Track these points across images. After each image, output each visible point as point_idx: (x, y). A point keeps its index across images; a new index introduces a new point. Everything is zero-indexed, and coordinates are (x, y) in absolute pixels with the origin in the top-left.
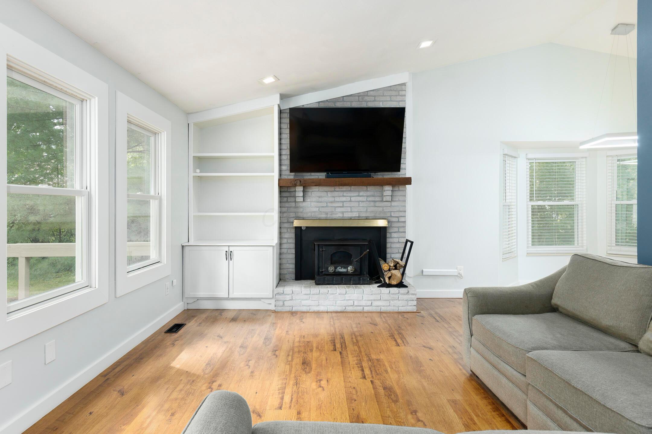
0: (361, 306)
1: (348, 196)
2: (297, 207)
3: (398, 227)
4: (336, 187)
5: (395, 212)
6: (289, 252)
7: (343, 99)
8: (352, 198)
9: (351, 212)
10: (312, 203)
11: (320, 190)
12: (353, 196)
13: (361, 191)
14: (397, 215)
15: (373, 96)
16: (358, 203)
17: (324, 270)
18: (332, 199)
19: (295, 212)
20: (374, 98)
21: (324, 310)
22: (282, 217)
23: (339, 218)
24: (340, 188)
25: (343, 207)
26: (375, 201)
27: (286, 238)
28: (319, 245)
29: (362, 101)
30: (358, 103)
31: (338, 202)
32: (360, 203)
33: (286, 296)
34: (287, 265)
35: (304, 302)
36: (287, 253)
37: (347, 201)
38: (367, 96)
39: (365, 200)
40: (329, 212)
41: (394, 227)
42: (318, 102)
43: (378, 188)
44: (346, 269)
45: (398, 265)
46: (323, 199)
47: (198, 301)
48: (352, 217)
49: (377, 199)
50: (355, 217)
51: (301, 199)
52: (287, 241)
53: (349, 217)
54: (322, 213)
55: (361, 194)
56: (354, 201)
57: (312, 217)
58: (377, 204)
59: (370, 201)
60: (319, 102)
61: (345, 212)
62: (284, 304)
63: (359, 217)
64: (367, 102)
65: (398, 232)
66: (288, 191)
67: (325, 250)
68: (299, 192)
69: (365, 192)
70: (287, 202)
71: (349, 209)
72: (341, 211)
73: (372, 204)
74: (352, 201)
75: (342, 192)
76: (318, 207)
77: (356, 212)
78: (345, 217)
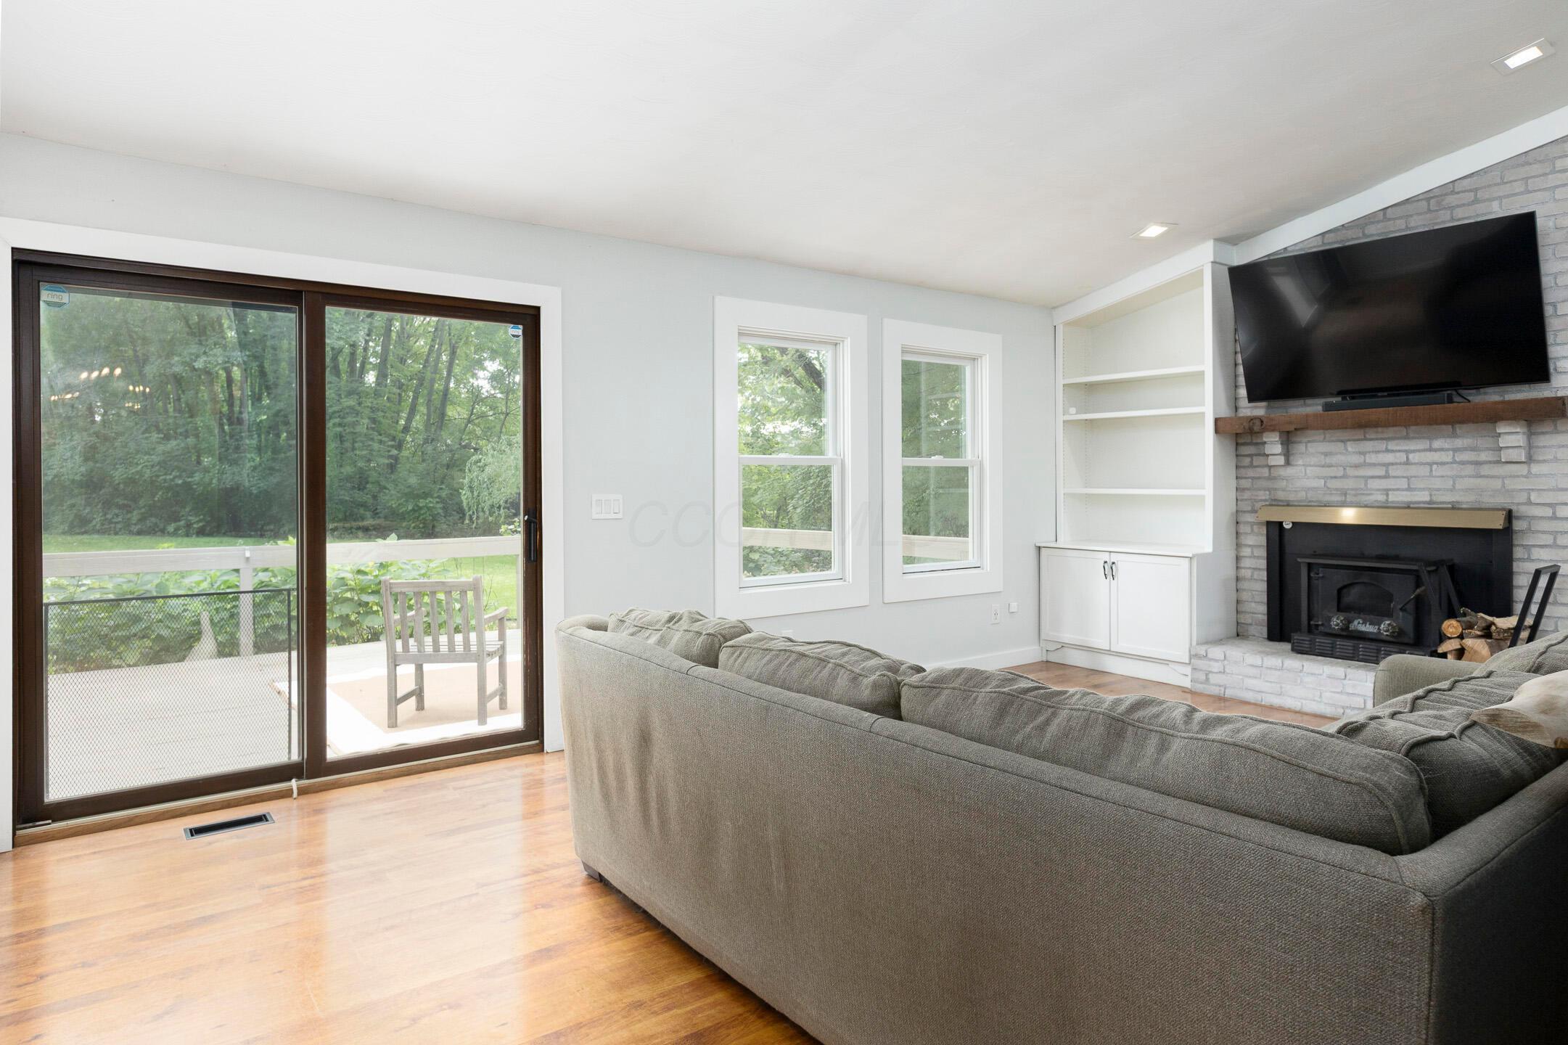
1: (1399, 451)
2: (1274, 478)
3: (1555, 533)
4: (1367, 430)
5: (1544, 490)
6: (1255, 577)
7: (1385, 214)
8: (1411, 456)
9: (1409, 489)
10: (1308, 467)
11: (1327, 438)
12: (1414, 451)
13: (1436, 438)
14: (1548, 498)
15: (1470, 191)
16: (1428, 468)
17: (1320, 623)
18: (1357, 459)
19: (1269, 490)
20: (1472, 194)
22: (1242, 500)
23: (1377, 504)
24: (1377, 432)
25: (1387, 476)
26: (1478, 463)
27: (1250, 546)
28: (1310, 565)
29: (1437, 211)
30: (1428, 216)
31: (1374, 465)
32: (1435, 467)
33: (1212, 663)
34: (1253, 605)
36: (1252, 579)
37: (1396, 464)
38: (1453, 192)
39: (1449, 459)
40: (1352, 489)
41: (1538, 532)
43: (1485, 429)
44: (1376, 626)
46: (1334, 460)
47: (1064, 648)
48: (1411, 502)
49: (1484, 456)
50: (1419, 503)
51: (1281, 460)
52: (1252, 552)
53: (1404, 503)
54: (1333, 492)
55: (1437, 444)
56: (1415, 463)
57: (1310, 501)
58: (1486, 470)
59: (1462, 463)
61: (1394, 490)
62: (1207, 679)
63: (1430, 502)
64: (1452, 208)
65: (1554, 546)
66: (1254, 441)
67: (1323, 577)
68: (1270, 444)
69: (1448, 440)
70: (1251, 466)
71: (1403, 483)
72: (1381, 487)
73: (1470, 470)
74: (1413, 462)
75: (1385, 441)
76: (1324, 478)
77: (1424, 489)
78: (1392, 502)
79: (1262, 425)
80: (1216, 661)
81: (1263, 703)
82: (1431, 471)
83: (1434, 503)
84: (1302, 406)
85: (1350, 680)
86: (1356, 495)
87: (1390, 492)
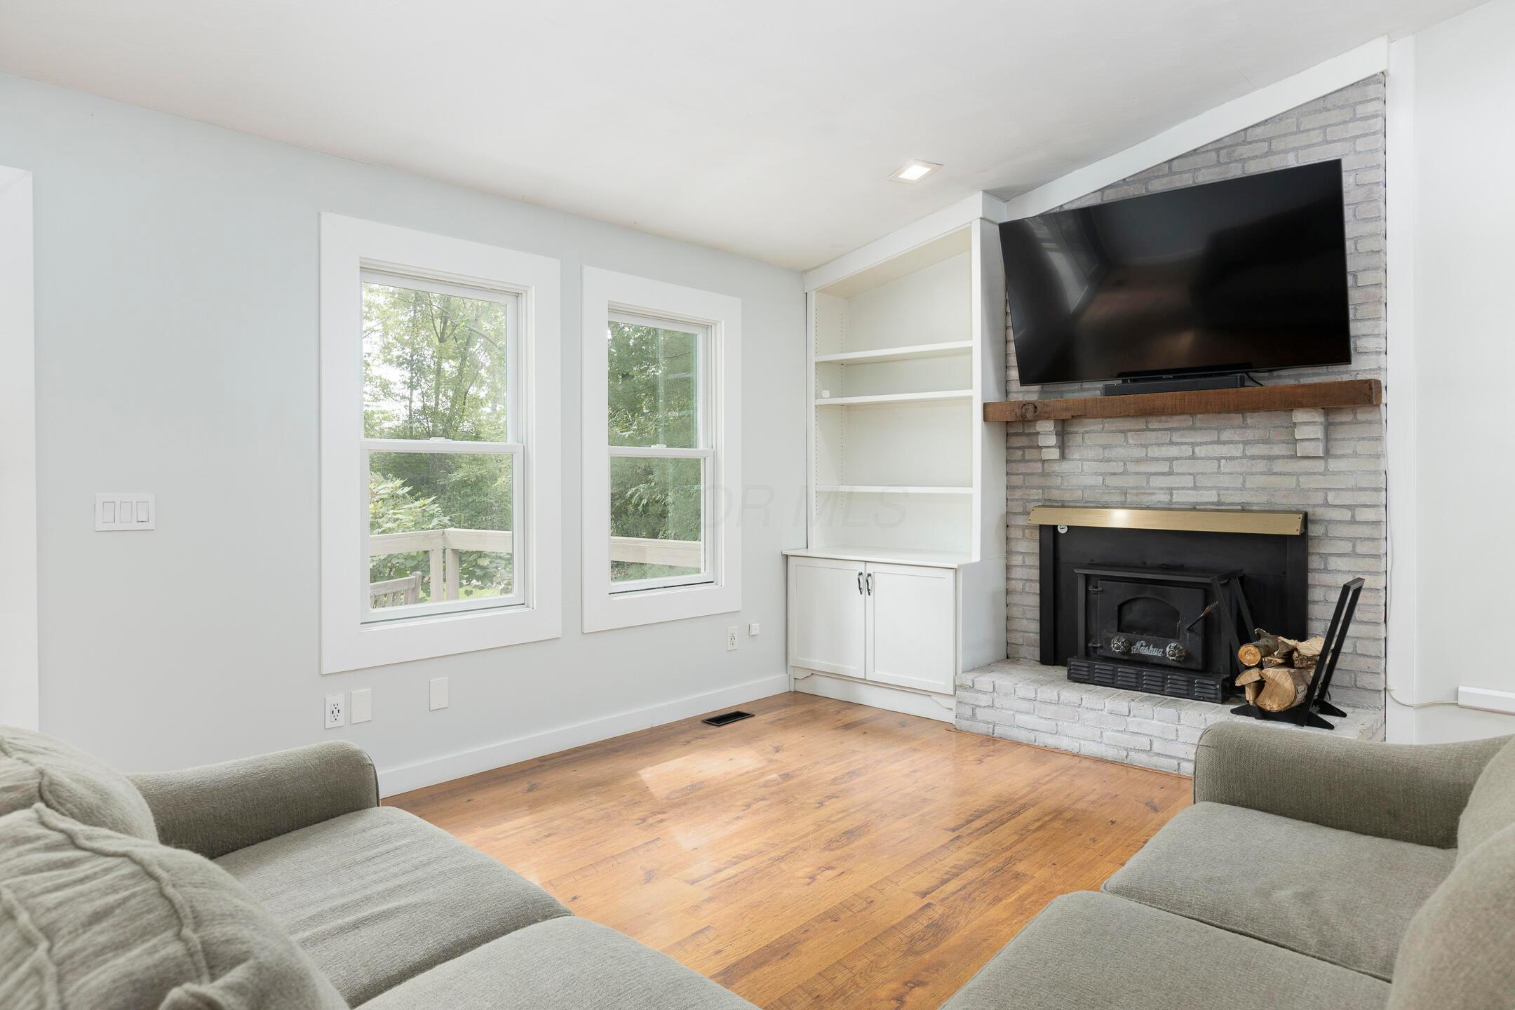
0: (1171, 757)
1: (1185, 443)
2: (1048, 475)
3: (1354, 540)
4: (1150, 419)
5: (1342, 489)
6: (1027, 590)
7: (1170, 168)
8: (1197, 449)
9: (1195, 488)
10: (1085, 463)
11: (1106, 428)
12: (1202, 444)
13: (1225, 429)
14: (1347, 499)
15: (1263, 140)
16: (1216, 463)
17: (1099, 645)
18: (1139, 453)
19: (1042, 488)
20: (1266, 144)
21: (1070, 749)
22: (1012, 500)
23: (1159, 506)
24: (1160, 421)
25: (1170, 473)
26: (1270, 458)
27: (1021, 553)
28: (1087, 577)
29: (1226, 163)
30: (1217, 169)
31: (1157, 459)
32: (1223, 461)
33: (979, 695)
34: (1025, 622)
35: (1022, 719)
36: (1023, 592)
37: (1181, 458)
38: (1245, 142)
39: (1239, 454)
40: (1133, 488)
41: (1335, 538)
42: (1099, 190)
43: (1278, 419)
44: (1162, 650)
45: (1296, 654)
46: (1115, 453)
47: (813, 676)
48: (1197, 504)
49: (1277, 450)
50: (1206, 504)
51: (1055, 454)
52: (1024, 562)
53: (1189, 503)
54: (1112, 491)
55: (1226, 435)
56: (1202, 459)
57: (1087, 502)
58: (1279, 466)
59: (1253, 458)
60: (1102, 190)
61: (1178, 489)
62: (974, 715)
63: (1219, 503)
64: (1243, 161)
65: (1354, 554)
66: (1026, 432)
67: (1102, 591)
68: (1045, 434)
69: (1238, 431)
70: (1023, 460)
71: (1188, 481)
72: (1165, 486)
73: (1261, 466)
74: (1199, 456)
75: (1169, 432)
76: (1101, 474)
77: (1210, 488)
78: (1176, 503)
79: (1035, 412)
80: (985, 693)
81: (1037, 744)
82: (1219, 466)
83: (1223, 504)
84: (1078, 391)
85: (1134, 716)
86: (1137, 494)
87: (1174, 492)
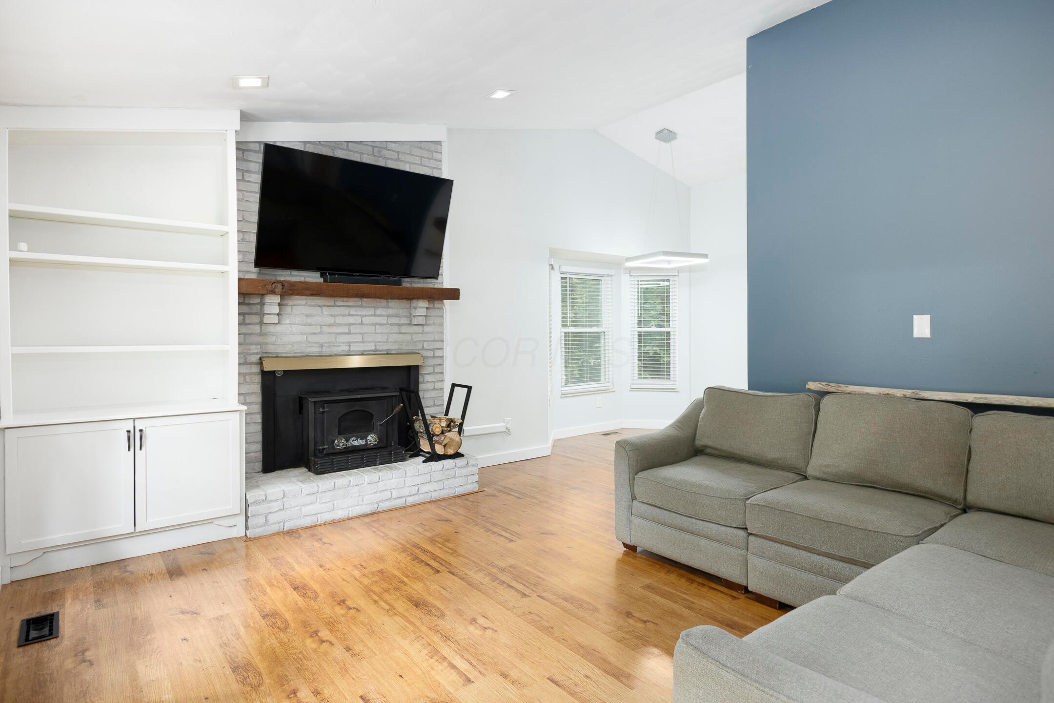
1: (357, 315)
2: (265, 334)
3: (434, 366)
4: (337, 299)
5: (430, 341)
7: (348, 146)
9: (363, 342)
10: (293, 326)
11: (309, 304)
12: (365, 316)
13: (378, 308)
14: (431, 346)
15: (395, 151)
16: (373, 327)
17: (326, 446)
18: (330, 320)
21: (342, 517)
23: (343, 353)
24: (343, 301)
25: (349, 333)
26: (399, 325)
27: (243, 394)
28: (315, 403)
31: (341, 325)
32: (377, 326)
33: (272, 504)
35: (307, 510)
37: (355, 324)
38: (386, 149)
39: (385, 322)
40: (326, 343)
41: (427, 365)
42: (302, 142)
43: (404, 304)
44: (365, 440)
45: (452, 424)
46: (314, 320)
47: (46, 555)
48: (364, 351)
49: (403, 321)
50: (369, 351)
51: (275, 319)
52: (245, 400)
53: (359, 351)
54: (313, 345)
55: (379, 312)
56: (366, 325)
57: (295, 353)
58: (404, 329)
59: (392, 325)
60: (305, 143)
61: (353, 342)
62: (266, 521)
63: (375, 350)
64: (387, 159)
65: (434, 373)
66: (247, 302)
67: (328, 411)
68: (270, 305)
69: (385, 310)
71: (359, 338)
72: (345, 341)
73: (395, 329)
74: (365, 323)
75: (348, 308)
76: (305, 334)
77: (371, 342)
78: (353, 351)
79: (283, 289)
80: (276, 501)
82: (375, 329)
83: (377, 351)
84: (288, 275)
86: (329, 347)
87: (351, 344)
